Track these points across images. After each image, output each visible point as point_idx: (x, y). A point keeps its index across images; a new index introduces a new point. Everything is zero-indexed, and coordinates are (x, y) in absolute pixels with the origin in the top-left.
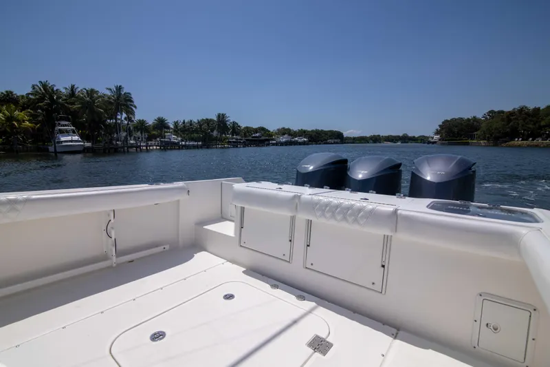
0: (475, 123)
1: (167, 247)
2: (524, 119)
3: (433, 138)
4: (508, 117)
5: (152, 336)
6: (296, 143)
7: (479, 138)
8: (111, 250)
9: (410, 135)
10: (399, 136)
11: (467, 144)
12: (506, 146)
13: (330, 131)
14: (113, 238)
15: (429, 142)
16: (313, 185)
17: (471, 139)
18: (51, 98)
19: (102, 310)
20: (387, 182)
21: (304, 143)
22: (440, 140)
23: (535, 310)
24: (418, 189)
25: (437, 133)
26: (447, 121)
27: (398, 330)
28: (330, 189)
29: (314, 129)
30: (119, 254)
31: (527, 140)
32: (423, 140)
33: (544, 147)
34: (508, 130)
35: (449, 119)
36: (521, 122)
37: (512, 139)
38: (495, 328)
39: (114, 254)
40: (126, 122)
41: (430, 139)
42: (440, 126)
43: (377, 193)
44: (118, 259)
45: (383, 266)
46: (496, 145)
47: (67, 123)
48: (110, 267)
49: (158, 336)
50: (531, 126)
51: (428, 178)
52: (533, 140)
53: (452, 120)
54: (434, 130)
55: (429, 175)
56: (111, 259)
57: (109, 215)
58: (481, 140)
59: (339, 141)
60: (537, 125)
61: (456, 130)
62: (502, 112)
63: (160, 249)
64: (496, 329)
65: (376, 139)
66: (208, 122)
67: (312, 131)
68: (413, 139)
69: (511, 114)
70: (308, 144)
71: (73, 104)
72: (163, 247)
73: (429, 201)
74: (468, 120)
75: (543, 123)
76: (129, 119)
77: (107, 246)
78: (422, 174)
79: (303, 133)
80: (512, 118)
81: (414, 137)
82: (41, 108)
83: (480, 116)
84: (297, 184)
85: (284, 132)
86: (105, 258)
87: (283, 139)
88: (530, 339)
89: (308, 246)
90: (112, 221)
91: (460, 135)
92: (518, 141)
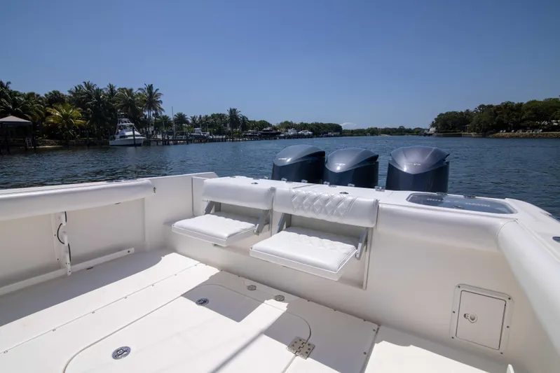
0: (467, 117)
1: (132, 250)
2: (508, 114)
3: (429, 130)
4: (495, 111)
5: (114, 353)
6: (302, 136)
7: (470, 130)
8: (65, 257)
9: (406, 127)
10: (395, 129)
11: (460, 136)
12: (492, 138)
13: (329, 124)
14: (66, 244)
15: (426, 135)
16: (290, 180)
17: (464, 131)
18: (98, 98)
19: (53, 328)
20: (364, 175)
21: (309, 136)
22: (435, 132)
23: (509, 299)
24: (395, 181)
25: (433, 125)
26: (441, 115)
27: (379, 325)
28: (309, 182)
29: (314, 122)
30: (74, 261)
31: (510, 131)
32: (418, 132)
33: (523, 138)
34: (495, 123)
35: (444, 113)
36: (505, 116)
37: (498, 131)
38: (473, 317)
39: (68, 261)
40: (154, 118)
41: (426, 131)
42: (436, 119)
43: (356, 186)
44: (73, 267)
46: (484, 136)
47: (126, 120)
48: (65, 276)
49: (121, 353)
50: (514, 119)
51: (405, 169)
52: (515, 132)
53: (447, 113)
54: (430, 123)
55: (406, 166)
56: (64, 267)
57: (59, 218)
58: (472, 132)
60: (519, 119)
61: (450, 123)
62: (491, 106)
63: (124, 253)
64: (473, 320)
65: (373, 132)
66: (221, 116)
67: (312, 124)
68: (409, 132)
69: (498, 108)
70: (311, 137)
71: (114, 102)
72: (127, 250)
73: (408, 193)
74: (462, 113)
75: (524, 117)
76: (156, 115)
77: (60, 252)
78: (399, 166)
79: (304, 126)
80: (498, 112)
81: (410, 129)
82: (89, 106)
83: (472, 109)
84: (273, 178)
85: (288, 125)
86: (59, 266)
87: (291, 132)
88: (505, 326)
90: (64, 224)
91: (454, 127)
92: (503, 133)
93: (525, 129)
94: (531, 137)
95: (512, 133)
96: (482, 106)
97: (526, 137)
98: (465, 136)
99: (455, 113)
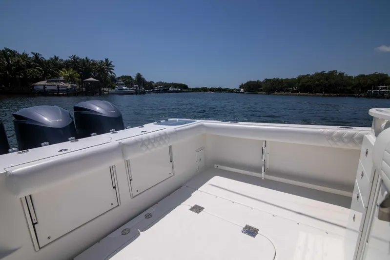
7: (262, 91)
32: (229, 91)
34: (272, 88)
60: (282, 87)
61: (252, 86)
68: (225, 90)
83: (262, 81)
92: (276, 93)
93: (284, 91)
95: (280, 93)
96: (266, 79)
97: (286, 95)
98: (259, 94)
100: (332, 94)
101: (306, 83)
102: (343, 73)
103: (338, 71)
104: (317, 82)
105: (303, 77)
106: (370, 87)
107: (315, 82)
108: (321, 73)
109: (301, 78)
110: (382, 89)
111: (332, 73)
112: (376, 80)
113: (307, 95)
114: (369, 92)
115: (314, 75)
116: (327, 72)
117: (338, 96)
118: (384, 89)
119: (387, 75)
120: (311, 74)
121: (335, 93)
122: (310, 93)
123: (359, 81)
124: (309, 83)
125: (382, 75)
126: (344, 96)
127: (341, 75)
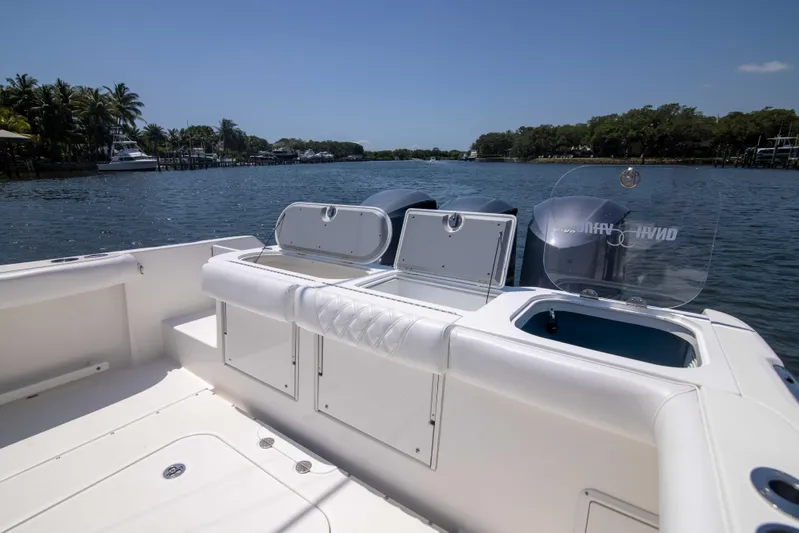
0: (509, 139)
1: (105, 366)
2: (546, 138)
3: (469, 154)
4: (534, 134)
7: (512, 156)
10: (429, 151)
11: (502, 161)
13: (346, 144)
15: (465, 159)
17: (506, 156)
22: (478, 157)
25: (474, 147)
26: (483, 136)
31: (547, 157)
32: (455, 156)
34: (534, 147)
35: (485, 133)
36: (543, 140)
37: (537, 156)
41: (465, 155)
42: (477, 141)
45: (433, 423)
46: (524, 162)
50: (551, 144)
52: (551, 157)
53: (488, 134)
54: (470, 144)
58: (514, 156)
59: (360, 157)
60: (555, 144)
61: (492, 145)
62: (531, 128)
63: (90, 371)
65: (403, 155)
68: (446, 155)
70: (334, 162)
72: (96, 367)
74: (503, 135)
80: (537, 135)
81: (446, 152)
83: (514, 131)
87: (308, 154)
89: (321, 374)
91: (496, 152)
92: (541, 158)
93: (560, 154)
94: (564, 162)
95: (549, 158)
96: (522, 128)
97: (560, 162)
98: (507, 161)
99: (496, 134)
100: (665, 160)
101: (608, 133)
102: (693, 109)
103: (681, 105)
104: (632, 133)
105: (602, 120)
106: (752, 140)
107: (628, 131)
108: (643, 110)
109: (597, 123)
110: (781, 145)
111: (667, 110)
112: (766, 124)
113: (608, 163)
114: (750, 153)
115: (626, 116)
116: (655, 108)
117: (678, 163)
118: (787, 143)
119: (793, 111)
120: (620, 114)
121: (673, 157)
122: (615, 157)
123: (729, 126)
124: (615, 135)
125: (780, 112)
126: (693, 163)
127: (689, 113)
